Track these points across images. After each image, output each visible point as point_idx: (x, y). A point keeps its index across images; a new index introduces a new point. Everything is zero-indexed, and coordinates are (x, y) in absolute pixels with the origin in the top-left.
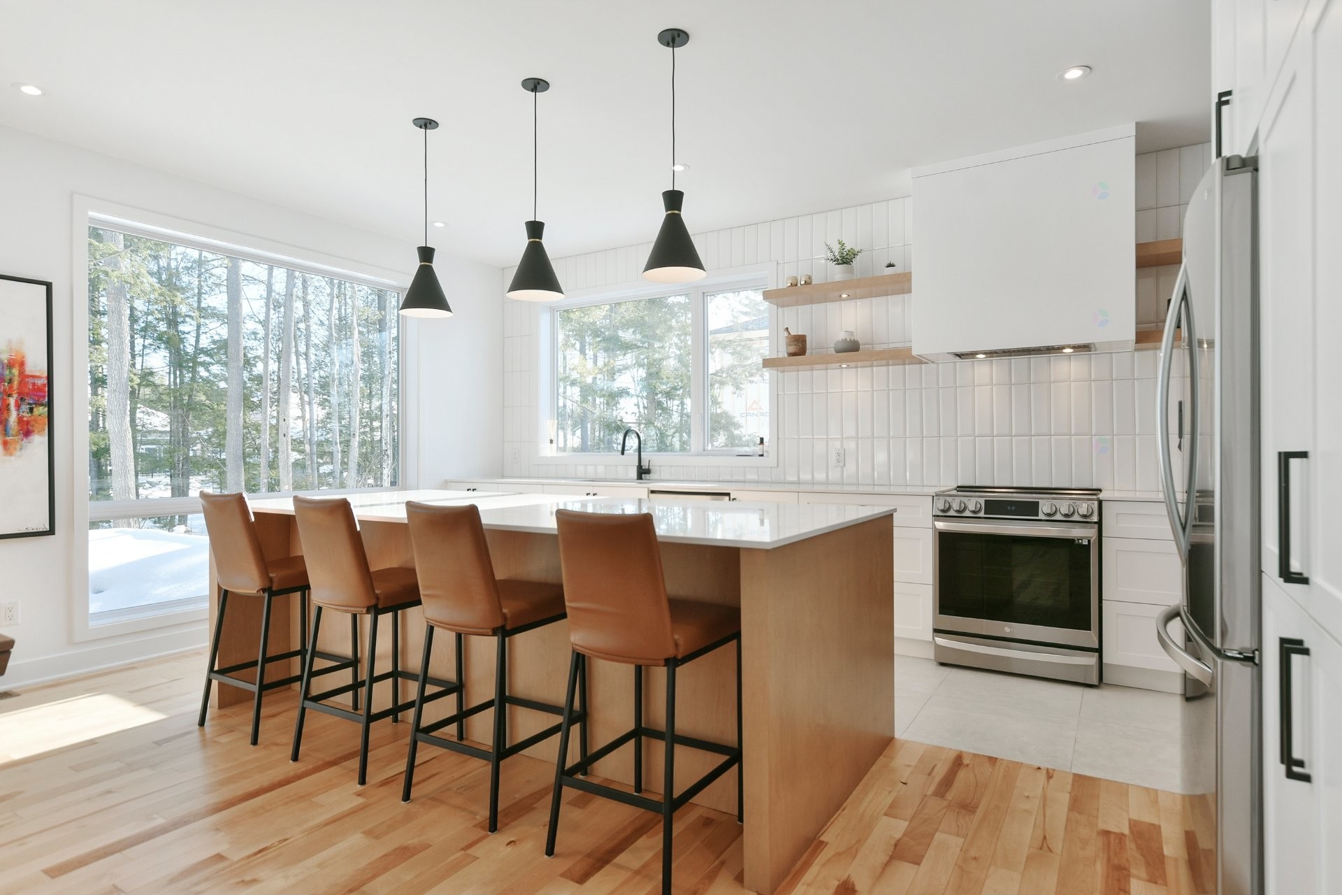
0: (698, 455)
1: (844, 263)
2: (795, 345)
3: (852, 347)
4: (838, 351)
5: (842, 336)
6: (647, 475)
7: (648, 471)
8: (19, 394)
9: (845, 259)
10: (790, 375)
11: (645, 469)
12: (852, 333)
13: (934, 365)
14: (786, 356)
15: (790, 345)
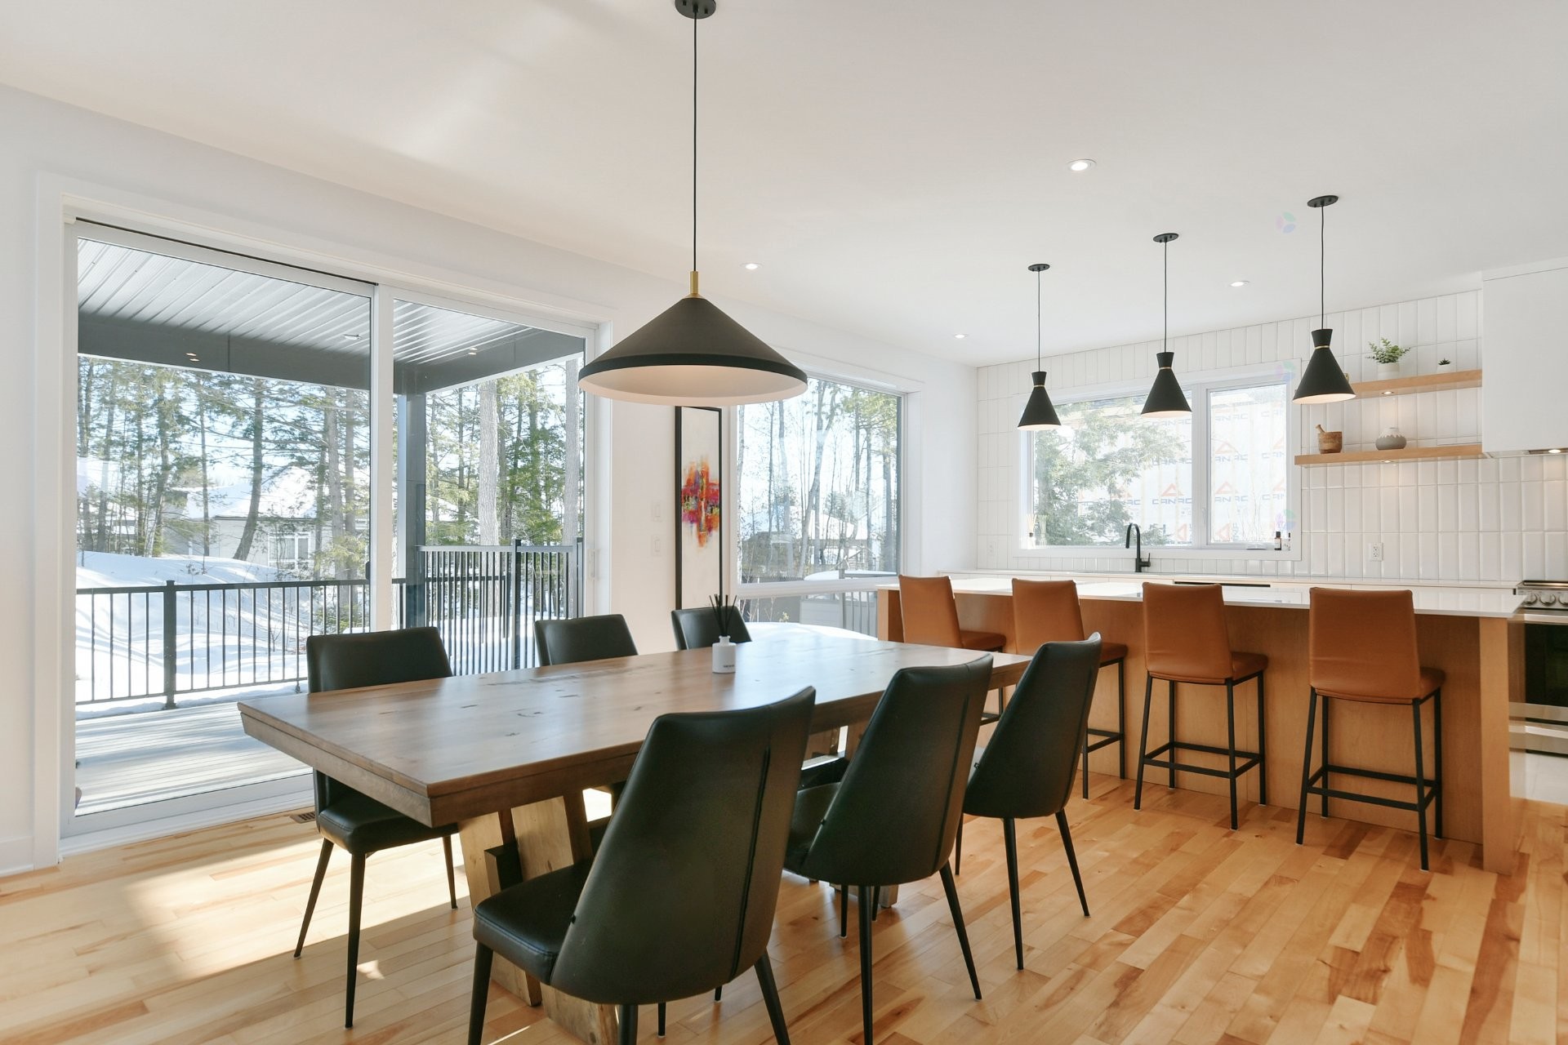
0: (1201, 549)
1: (1390, 361)
2: (1331, 442)
3: (1396, 446)
4: (1380, 448)
5: (1386, 433)
6: (1146, 568)
7: (1147, 564)
8: (706, 498)
9: (1391, 357)
10: (1316, 471)
11: (1145, 562)
12: (1397, 429)
13: (1494, 460)
14: (1319, 453)
15: (1325, 442)
